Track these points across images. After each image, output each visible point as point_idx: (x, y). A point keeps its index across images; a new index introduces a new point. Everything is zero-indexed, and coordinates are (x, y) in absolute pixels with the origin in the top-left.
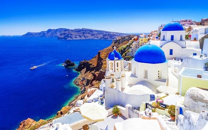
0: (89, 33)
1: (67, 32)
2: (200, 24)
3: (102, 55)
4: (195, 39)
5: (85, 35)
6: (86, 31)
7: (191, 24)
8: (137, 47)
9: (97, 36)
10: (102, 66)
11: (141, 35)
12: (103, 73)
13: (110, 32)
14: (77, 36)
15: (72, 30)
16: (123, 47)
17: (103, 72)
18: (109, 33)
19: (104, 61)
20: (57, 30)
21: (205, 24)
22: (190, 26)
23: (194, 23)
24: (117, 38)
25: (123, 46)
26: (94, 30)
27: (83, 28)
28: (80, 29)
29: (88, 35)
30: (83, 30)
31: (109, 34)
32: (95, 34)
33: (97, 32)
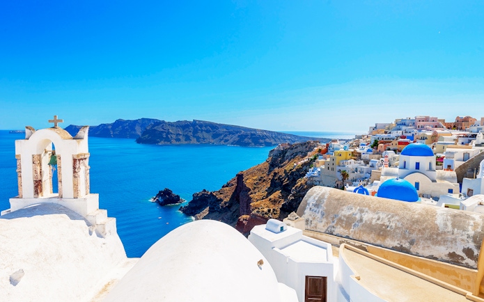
0: (208, 131)
1: (159, 129)
2: (454, 126)
3: (247, 181)
4: (449, 167)
5: (200, 134)
6: (201, 126)
7: (436, 127)
8: (330, 169)
9: (227, 138)
10: (251, 204)
11: (333, 143)
12: (258, 218)
13: (255, 130)
14: (180, 137)
15: (171, 124)
16: (295, 166)
17: (260, 216)
18: (252, 132)
19: (252, 193)
20: (136, 122)
21: (463, 127)
22: (435, 132)
23: (441, 124)
24: (279, 146)
25: (295, 164)
26: (220, 125)
27: (195, 119)
28: (190, 122)
29: (205, 135)
30: (194, 123)
31: (252, 135)
32: (221, 135)
33: (225, 130)
